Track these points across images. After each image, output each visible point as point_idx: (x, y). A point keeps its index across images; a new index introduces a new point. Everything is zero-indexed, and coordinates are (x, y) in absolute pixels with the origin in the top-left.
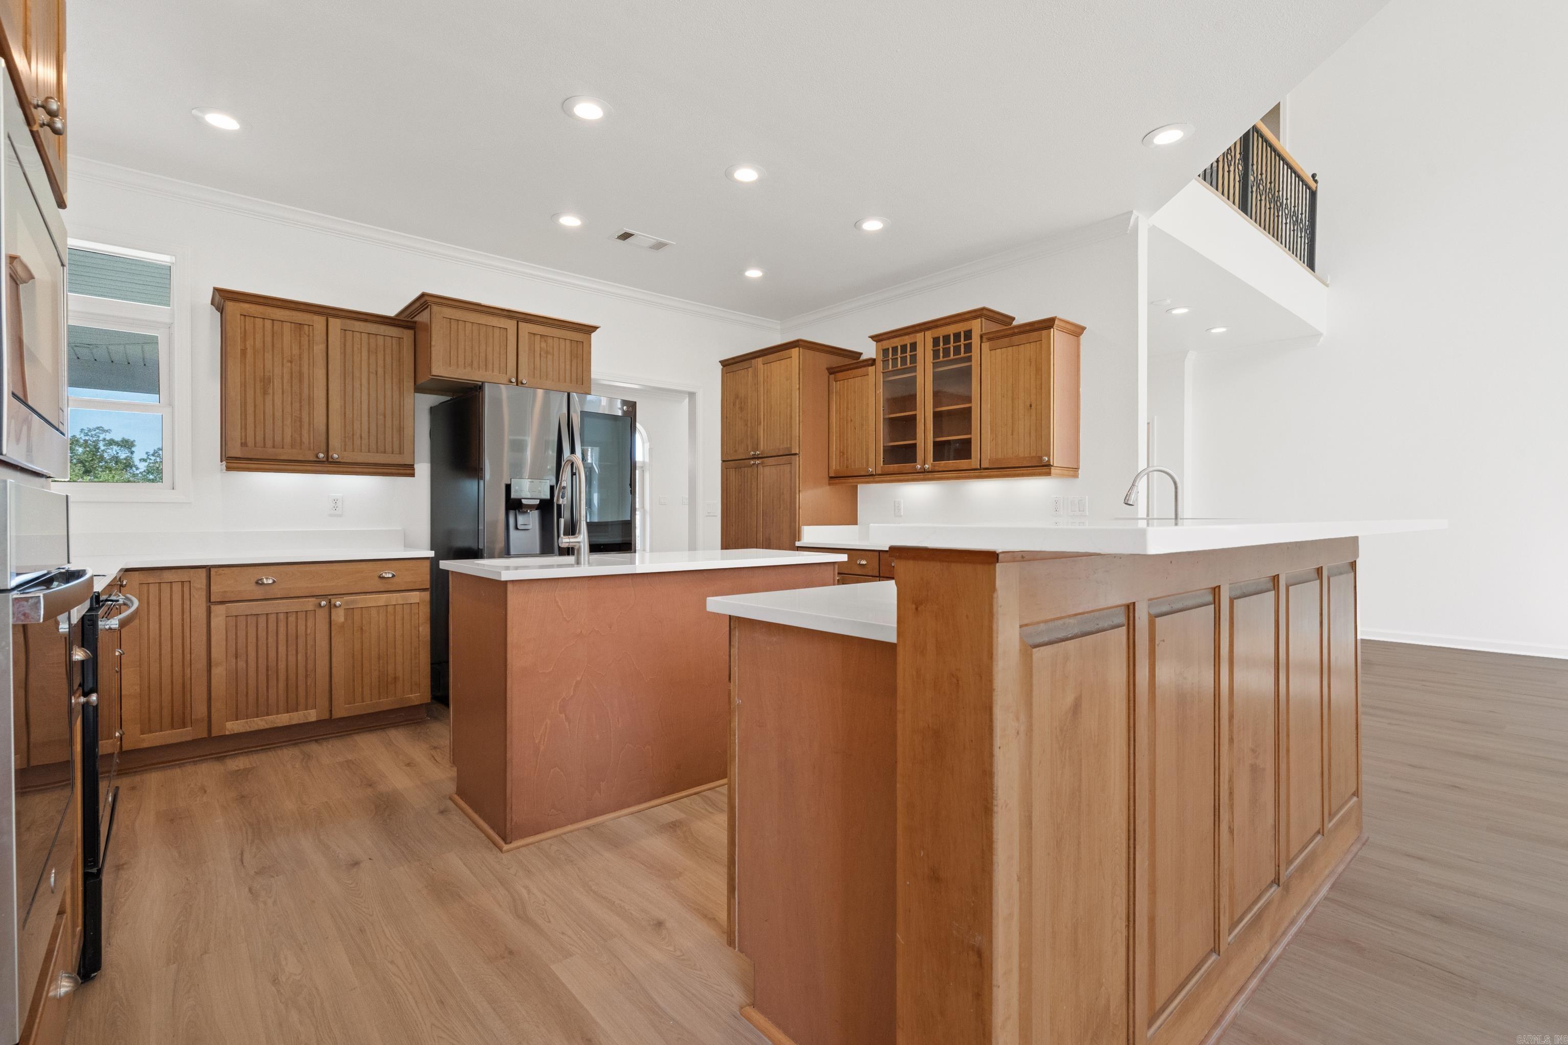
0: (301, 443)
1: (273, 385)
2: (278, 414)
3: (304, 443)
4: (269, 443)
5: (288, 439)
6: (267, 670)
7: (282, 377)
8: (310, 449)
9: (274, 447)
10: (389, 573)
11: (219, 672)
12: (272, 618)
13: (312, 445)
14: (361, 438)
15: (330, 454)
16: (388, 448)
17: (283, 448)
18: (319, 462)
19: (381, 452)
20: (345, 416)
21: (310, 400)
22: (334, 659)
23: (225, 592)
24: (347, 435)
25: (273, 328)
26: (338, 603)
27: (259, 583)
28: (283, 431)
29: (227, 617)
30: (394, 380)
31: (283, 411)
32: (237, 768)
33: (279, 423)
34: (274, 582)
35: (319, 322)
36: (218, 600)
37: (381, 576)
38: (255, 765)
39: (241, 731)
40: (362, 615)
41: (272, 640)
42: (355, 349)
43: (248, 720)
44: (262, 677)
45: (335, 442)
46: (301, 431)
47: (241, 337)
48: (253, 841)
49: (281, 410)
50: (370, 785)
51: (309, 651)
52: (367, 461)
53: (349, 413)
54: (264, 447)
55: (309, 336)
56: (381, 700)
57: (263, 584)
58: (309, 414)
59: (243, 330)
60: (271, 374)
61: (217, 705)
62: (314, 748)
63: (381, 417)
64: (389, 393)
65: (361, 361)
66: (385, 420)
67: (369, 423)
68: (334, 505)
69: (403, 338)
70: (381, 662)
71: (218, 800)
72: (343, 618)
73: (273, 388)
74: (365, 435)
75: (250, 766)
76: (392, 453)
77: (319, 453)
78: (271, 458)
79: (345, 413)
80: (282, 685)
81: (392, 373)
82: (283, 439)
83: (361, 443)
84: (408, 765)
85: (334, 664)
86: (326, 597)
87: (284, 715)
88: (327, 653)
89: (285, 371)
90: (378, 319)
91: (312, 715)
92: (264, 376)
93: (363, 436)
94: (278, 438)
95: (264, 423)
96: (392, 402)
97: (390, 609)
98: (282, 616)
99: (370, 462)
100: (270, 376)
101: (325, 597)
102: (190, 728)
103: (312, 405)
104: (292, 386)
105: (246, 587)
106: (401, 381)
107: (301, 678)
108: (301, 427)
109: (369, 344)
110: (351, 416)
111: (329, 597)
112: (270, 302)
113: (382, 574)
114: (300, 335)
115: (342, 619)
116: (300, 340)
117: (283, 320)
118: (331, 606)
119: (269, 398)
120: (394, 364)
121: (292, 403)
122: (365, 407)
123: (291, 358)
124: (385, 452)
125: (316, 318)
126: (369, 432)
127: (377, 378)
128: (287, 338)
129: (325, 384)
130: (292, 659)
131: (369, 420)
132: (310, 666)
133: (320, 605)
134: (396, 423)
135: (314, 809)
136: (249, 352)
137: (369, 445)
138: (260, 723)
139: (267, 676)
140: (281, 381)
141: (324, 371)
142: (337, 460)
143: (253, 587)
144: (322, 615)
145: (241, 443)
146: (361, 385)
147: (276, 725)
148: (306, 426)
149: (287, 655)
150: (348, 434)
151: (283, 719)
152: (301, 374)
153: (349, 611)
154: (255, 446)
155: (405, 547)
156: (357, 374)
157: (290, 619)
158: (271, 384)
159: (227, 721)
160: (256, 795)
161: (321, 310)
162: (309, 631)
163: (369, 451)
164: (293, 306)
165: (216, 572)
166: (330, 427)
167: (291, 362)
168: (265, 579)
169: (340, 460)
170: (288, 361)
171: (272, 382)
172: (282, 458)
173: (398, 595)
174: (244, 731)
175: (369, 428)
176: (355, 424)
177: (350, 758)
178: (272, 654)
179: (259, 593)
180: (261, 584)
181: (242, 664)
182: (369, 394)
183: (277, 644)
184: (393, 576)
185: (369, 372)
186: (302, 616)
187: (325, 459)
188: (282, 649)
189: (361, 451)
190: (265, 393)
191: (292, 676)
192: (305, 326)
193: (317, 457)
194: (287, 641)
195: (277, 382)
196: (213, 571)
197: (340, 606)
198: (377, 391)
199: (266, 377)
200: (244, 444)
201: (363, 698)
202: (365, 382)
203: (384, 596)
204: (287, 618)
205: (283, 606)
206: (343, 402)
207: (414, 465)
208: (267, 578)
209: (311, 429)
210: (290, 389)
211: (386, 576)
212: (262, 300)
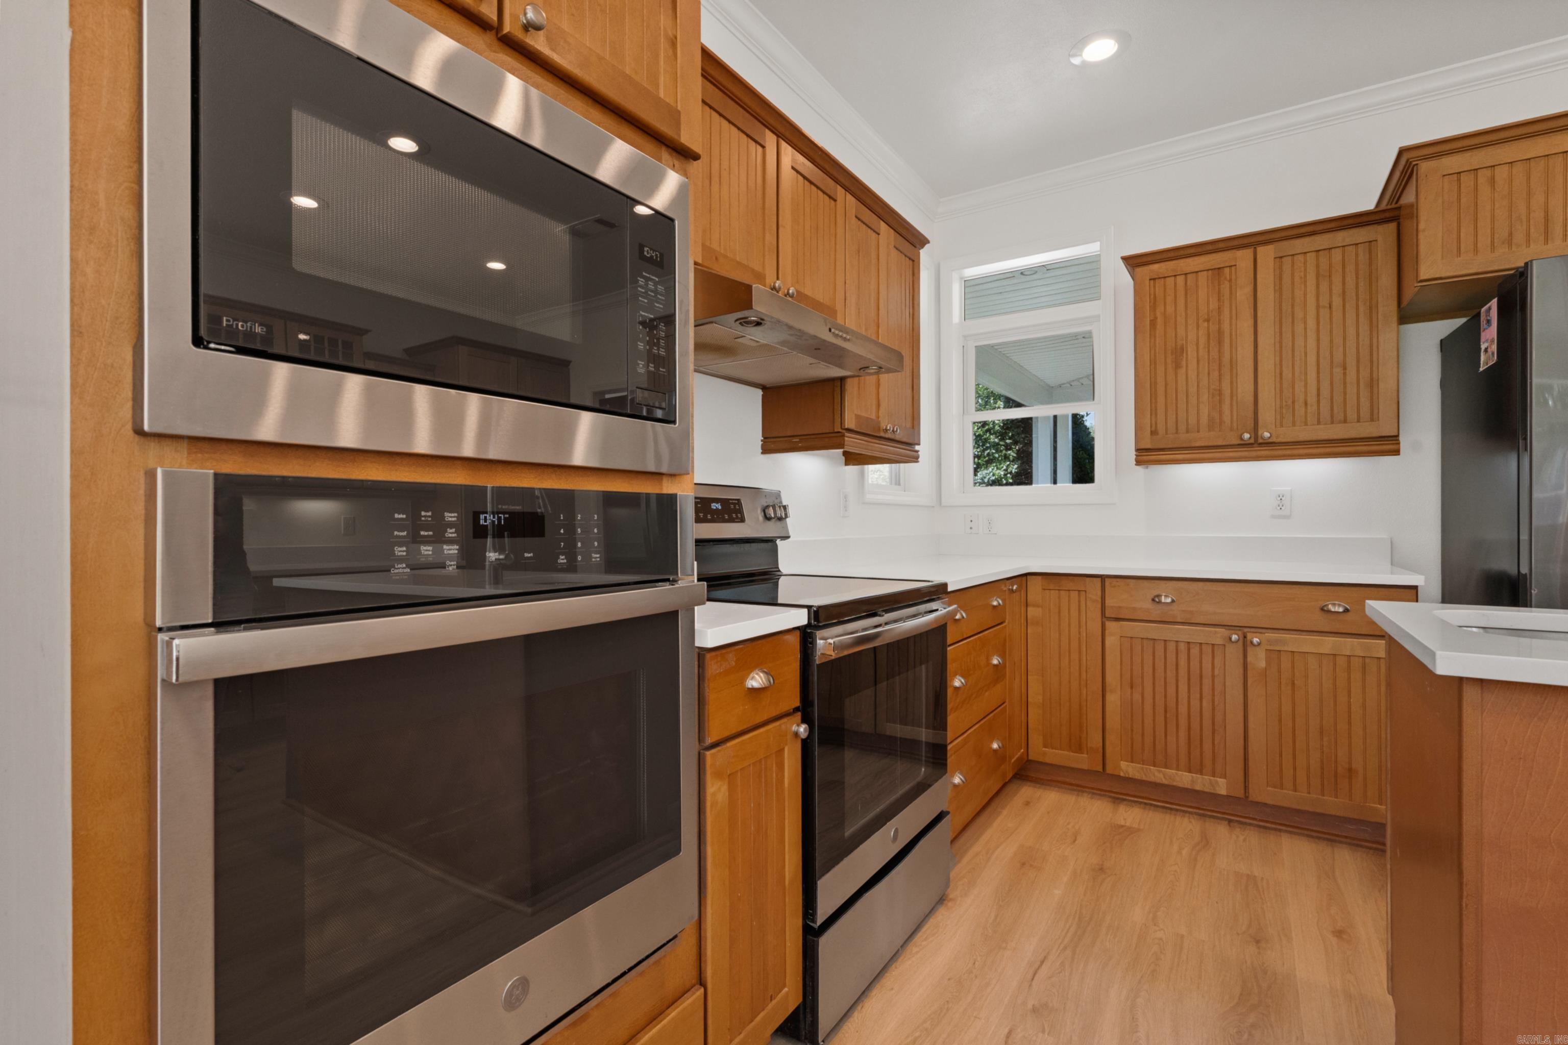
0: (1221, 422)
1: (1187, 354)
2: (1193, 390)
3: (1225, 422)
4: (1182, 428)
5: (1204, 420)
6: (1166, 711)
7: (1197, 344)
8: (1231, 429)
9: (1187, 432)
10: (1339, 605)
11: (1113, 699)
12: (1171, 647)
13: (1235, 425)
14: (1306, 404)
15: (1260, 433)
16: (1352, 414)
17: (1198, 432)
18: (1244, 445)
19: (1340, 422)
20: (1281, 378)
21: (1233, 364)
22: (1251, 718)
23: (1120, 607)
24: (1284, 403)
25: (1186, 283)
26: (1256, 640)
27: (1156, 600)
28: (1198, 410)
29: (1121, 637)
30: (1361, 309)
31: (1198, 386)
32: (1123, 823)
33: (1193, 400)
34: (1173, 601)
35: (1243, 257)
36: (1113, 616)
37: (1325, 609)
38: (1142, 827)
39: (1136, 777)
40: (1293, 662)
41: (1171, 674)
42: (1297, 279)
43: (1145, 766)
44: (1160, 720)
45: (1267, 415)
46: (1220, 407)
47: (1150, 307)
48: (1065, 948)
49: (1196, 384)
50: (1258, 942)
51: (1216, 699)
52: (1315, 438)
53: (1287, 374)
54: (1177, 433)
55: (1230, 280)
56: (1324, 798)
57: (1160, 602)
58: (1232, 383)
59: (1152, 297)
60: (1184, 342)
61: (1111, 738)
62: (1220, 831)
63: (1338, 371)
64: (1351, 331)
65: (1305, 295)
66: (1345, 374)
67: (1318, 381)
68: (1279, 502)
69: (1376, 241)
70: (1325, 739)
71: (1077, 860)
72: (1264, 662)
73: (1187, 358)
74: (1312, 400)
75: (1136, 827)
76: (1358, 421)
77: (1244, 433)
78: (1184, 445)
79: (1281, 374)
80: (1183, 734)
81: (1357, 299)
82: (1198, 421)
83: (1306, 412)
84: (1339, 933)
85: (1251, 725)
86: (1241, 629)
87: (1184, 773)
88: (1241, 708)
89: (1200, 335)
90: (1333, 225)
91: (1222, 787)
92: (1176, 345)
93: (1309, 402)
94: (1193, 420)
95: (1177, 404)
96: (1358, 344)
97: (1341, 661)
98: (1182, 647)
99: (1319, 438)
100: (1183, 345)
101: (1238, 628)
102: (1085, 756)
103: (1235, 371)
104: (1209, 351)
105: (1141, 603)
106: (1372, 308)
107: (1207, 733)
108: (1220, 401)
109: (1318, 266)
110: (1290, 375)
111: (1246, 630)
112: (1182, 252)
113: (1327, 605)
114: (1219, 282)
115: (1263, 664)
116: (1219, 289)
117: (1196, 270)
118: (1245, 643)
119: (1182, 371)
120: (1361, 284)
121: (1209, 374)
122: (1312, 359)
123: (1208, 315)
124: (1345, 421)
125: (1240, 253)
126: (1318, 395)
127: (1331, 313)
128: (1202, 293)
129: (1252, 339)
130: (1195, 703)
131: (1318, 377)
132: (1219, 717)
133: (1230, 639)
134: (1365, 373)
135: (1161, 939)
136: (1160, 321)
137: (1319, 414)
138: (1157, 775)
139: (1166, 717)
140: (1195, 348)
141: (1251, 322)
142: (1270, 440)
143: (1148, 605)
144: (1233, 654)
145: (1151, 431)
146: (1305, 329)
147: (1175, 784)
148: (1227, 401)
149: (1189, 697)
150: (1286, 402)
151: (1184, 779)
152: (1220, 332)
153: (1274, 655)
154: (1167, 433)
155: (1392, 564)
156: (1299, 314)
157: (1192, 651)
158: (1185, 355)
159: (1121, 760)
160: (1115, 874)
161: (1246, 241)
162: (1216, 672)
163: (1319, 423)
164: (1210, 247)
165: (1110, 583)
166: (1260, 395)
167: (1208, 321)
168: (1163, 597)
169: (1274, 439)
170: (1205, 321)
171: (1185, 351)
172: (1197, 445)
173: (1356, 641)
174: (1139, 778)
175: (1318, 390)
176: (1296, 386)
177: (1257, 874)
178: (1171, 691)
179: (1156, 612)
180: (1158, 602)
181: (1137, 697)
182: (1318, 340)
183: (1177, 681)
184: (1346, 611)
185: (1318, 307)
186: (1208, 650)
187: (1252, 441)
188: (1183, 688)
189: (1306, 424)
190: (1177, 366)
191: (1195, 725)
192: (1226, 269)
193: (1242, 439)
194: (1189, 679)
195: (1191, 351)
196: (1108, 581)
197: (1259, 644)
198: (1331, 332)
199: (1179, 347)
200: (1154, 433)
201: (1295, 785)
202: (1311, 323)
203: (1330, 640)
204: (1189, 650)
205: (1184, 633)
206: (1278, 359)
207: (1398, 436)
208: (1166, 596)
209: (1234, 403)
210: (1206, 357)
211: (1333, 610)
212: (1172, 254)
